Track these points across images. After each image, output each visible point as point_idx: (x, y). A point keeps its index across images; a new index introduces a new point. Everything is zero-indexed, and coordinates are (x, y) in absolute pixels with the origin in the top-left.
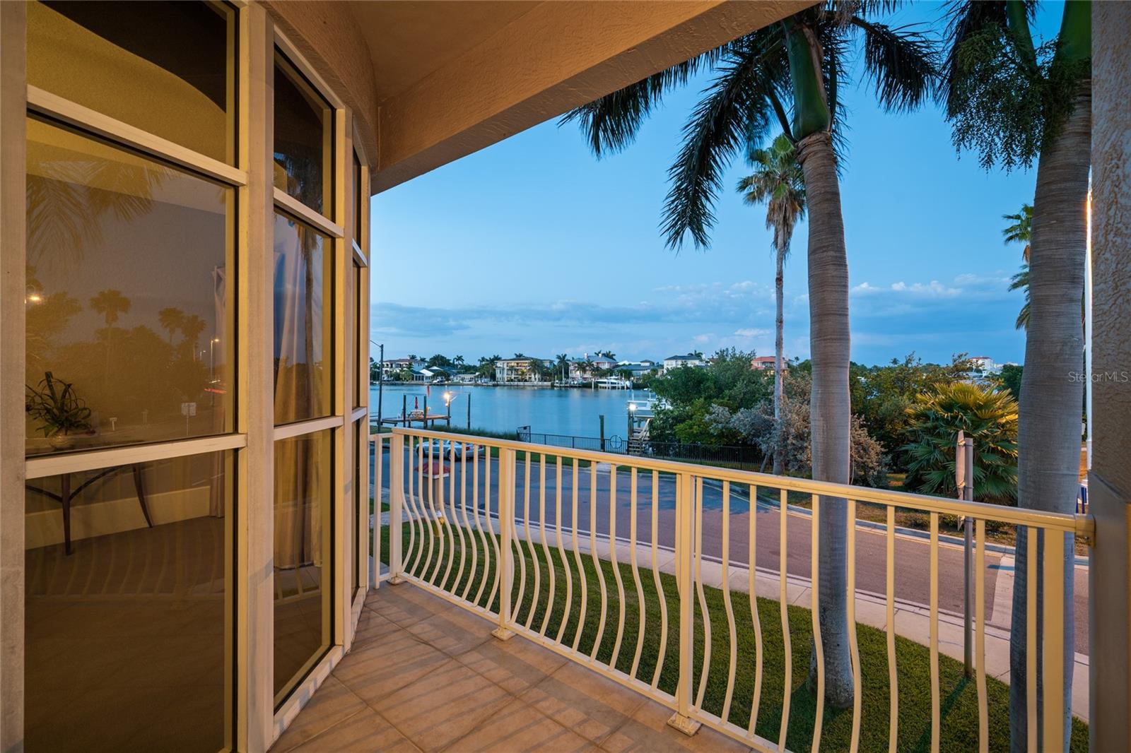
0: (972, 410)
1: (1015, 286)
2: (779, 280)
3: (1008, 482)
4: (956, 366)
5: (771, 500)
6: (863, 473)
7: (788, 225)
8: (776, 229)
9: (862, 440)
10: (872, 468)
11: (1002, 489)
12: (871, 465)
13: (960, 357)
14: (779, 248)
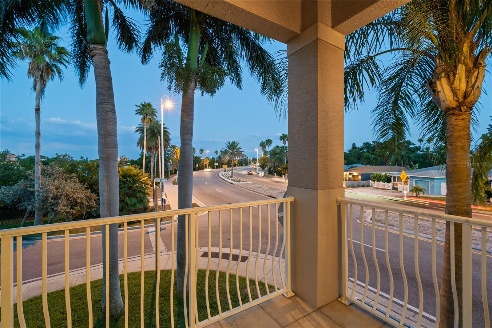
0: (133, 177)
1: (137, 131)
2: (38, 110)
3: (144, 202)
4: (121, 160)
5: (35, 237)
6: (89, 210)
7: (43, 80)
8: (35, 80)
9: (88, 195)
10: (94, 207)
11: (143, 205)
12: (93, 206)
13: (123, 156)
14: (37, 91)
